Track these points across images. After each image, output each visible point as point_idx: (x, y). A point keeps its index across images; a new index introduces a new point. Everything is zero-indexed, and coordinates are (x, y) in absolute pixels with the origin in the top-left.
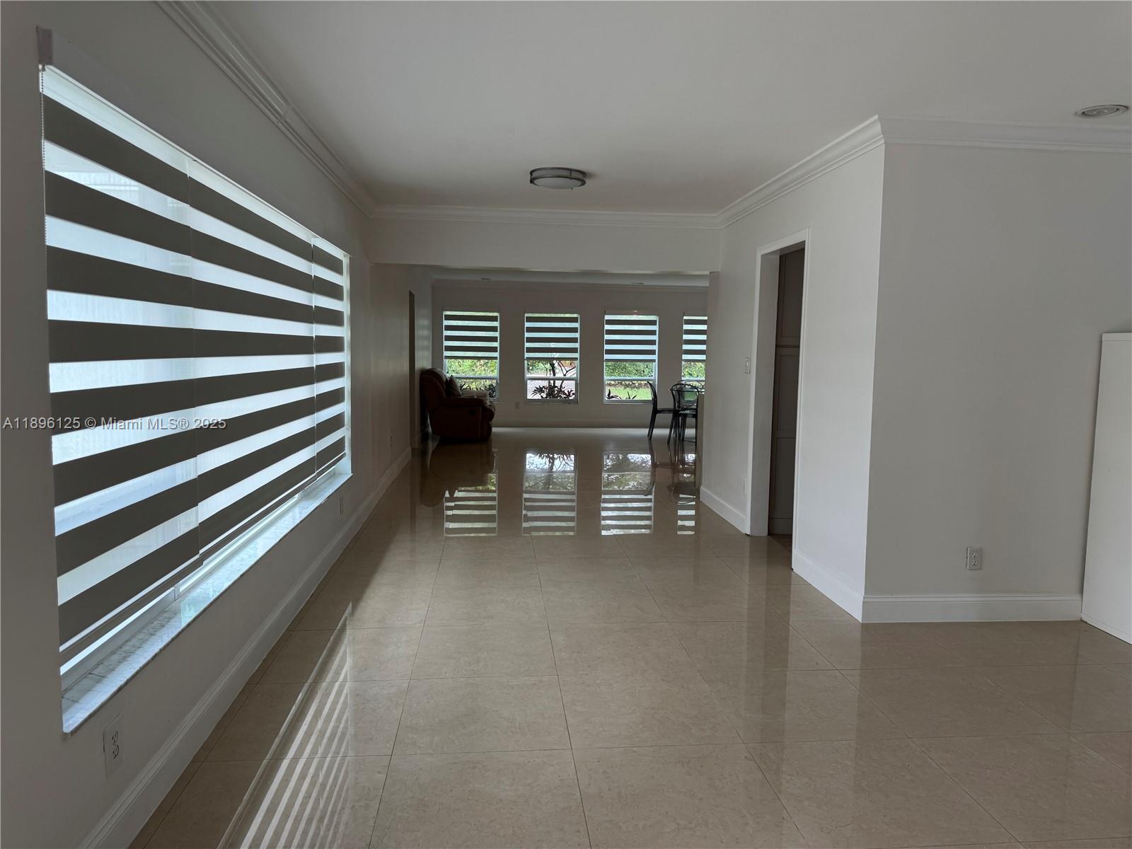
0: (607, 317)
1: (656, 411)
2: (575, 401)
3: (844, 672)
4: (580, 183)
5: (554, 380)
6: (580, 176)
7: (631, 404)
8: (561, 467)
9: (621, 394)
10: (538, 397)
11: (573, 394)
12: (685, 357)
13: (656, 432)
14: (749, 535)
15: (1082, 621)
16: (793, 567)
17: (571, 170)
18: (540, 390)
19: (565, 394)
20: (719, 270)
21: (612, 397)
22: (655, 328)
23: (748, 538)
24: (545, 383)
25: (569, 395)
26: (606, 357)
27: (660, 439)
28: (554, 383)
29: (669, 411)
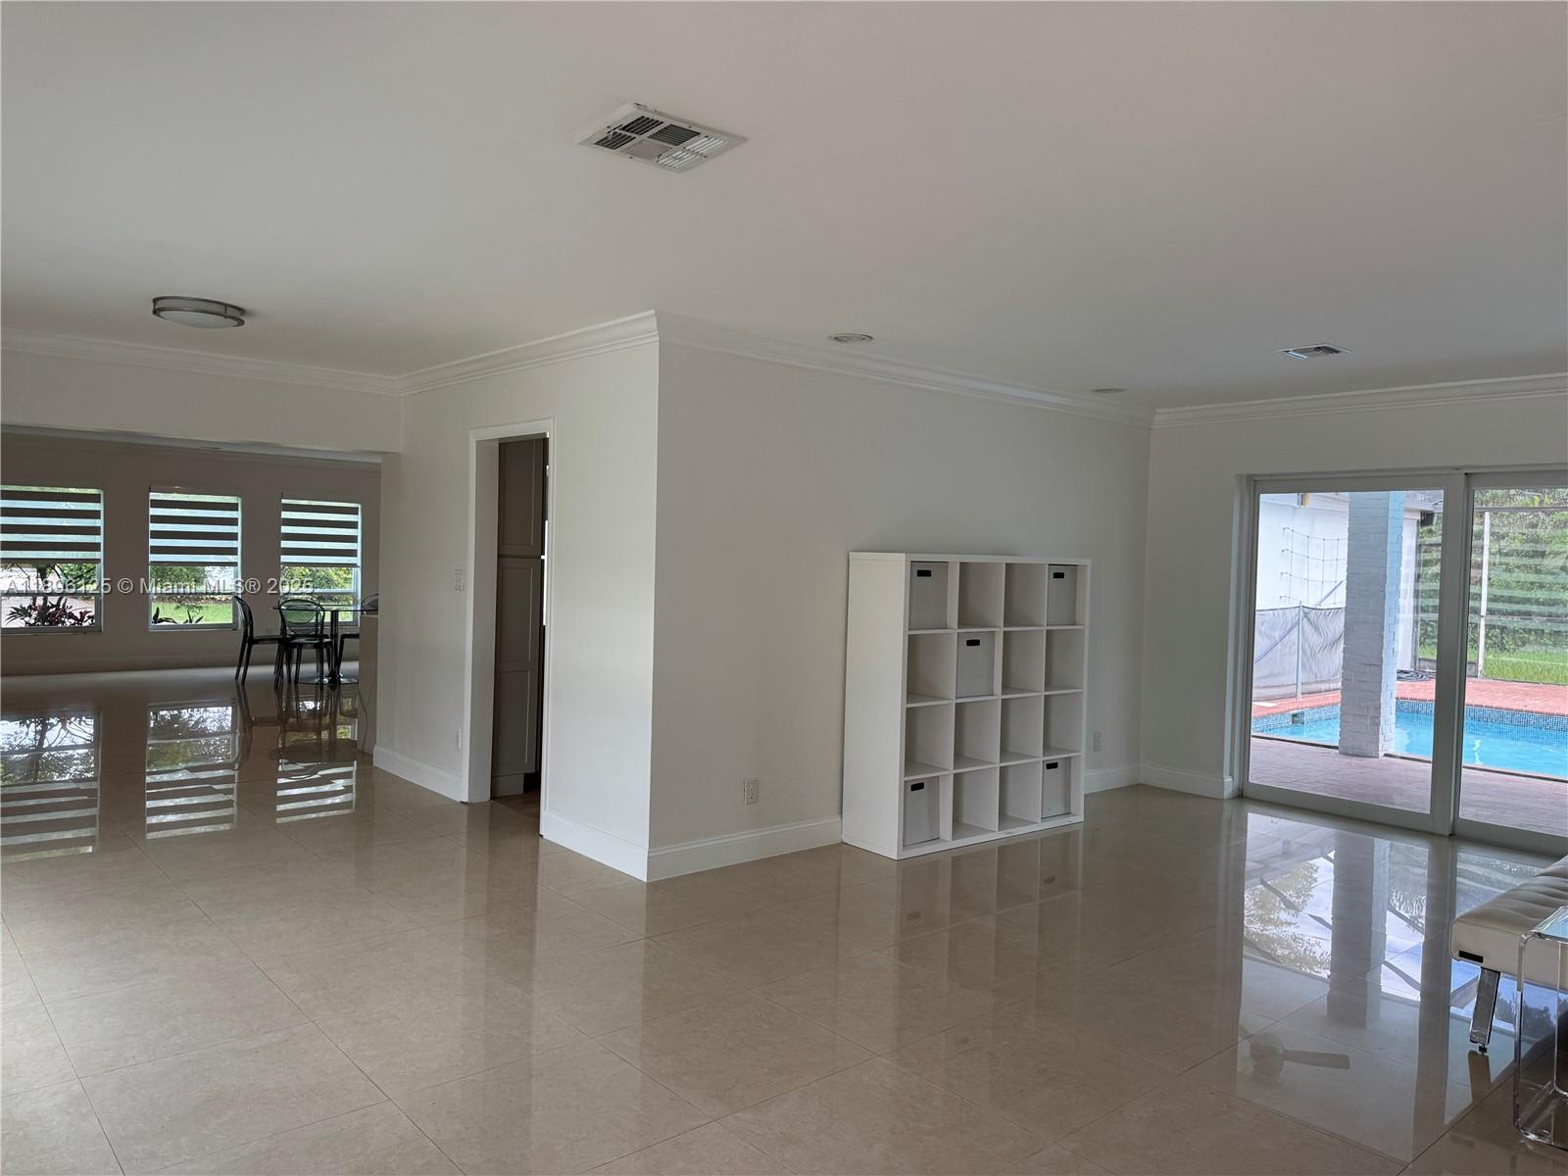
0: (153, 496)
1: (249, 640)
2: (94, 629)
3: (655, 939)
4: (236, 323)
5: (45, 596)
6: (235, 314)
7: (194, 633)
8: (59, 740)
9: (176, 615)
10: (19, 623)
11: (89, 617)
12: (284, 558)
13: (252, 671)
14: (466, 803)
15: (843, 843)
16: (542, 833)
17: (226, 306)
18: (21, 612)
19: (75, 618)
20: (401, 451)
21: (161, 621)
22: (237, 514)
23: (465, 808)
24: (26, 602)
25: (82, 620)
26: (153, 558)
27: (260, 682)
28: (45, 600)
29: (271, 640)
